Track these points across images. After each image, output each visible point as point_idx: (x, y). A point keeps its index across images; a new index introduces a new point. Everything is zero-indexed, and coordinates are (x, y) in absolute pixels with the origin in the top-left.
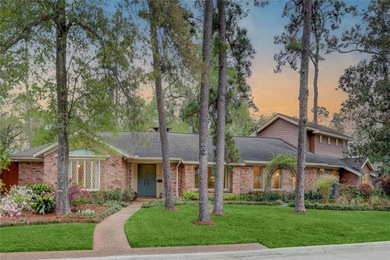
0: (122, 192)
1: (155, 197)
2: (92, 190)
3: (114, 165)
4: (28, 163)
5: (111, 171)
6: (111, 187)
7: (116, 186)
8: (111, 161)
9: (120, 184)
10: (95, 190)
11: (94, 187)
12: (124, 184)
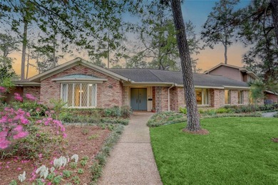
0: (120, 109)
1: (146, 111)
2: (88, 107)
3: (111, 87)
4: (32, 87)
5: (108, 92)
6: (109, 105)
7: (113, 104)
8: (109, 84)
9: (117, 102)
10: (91, 107)
11: (90, 105)
12: (120, 102)
